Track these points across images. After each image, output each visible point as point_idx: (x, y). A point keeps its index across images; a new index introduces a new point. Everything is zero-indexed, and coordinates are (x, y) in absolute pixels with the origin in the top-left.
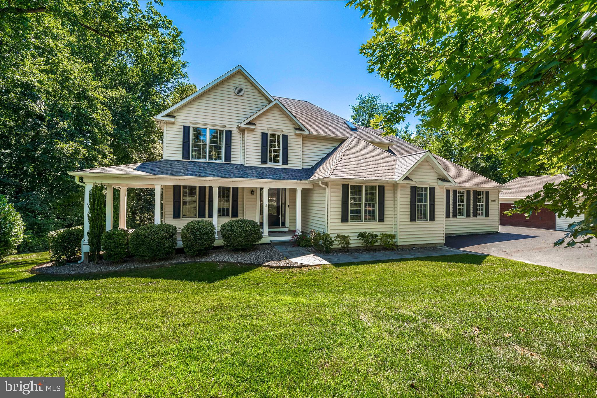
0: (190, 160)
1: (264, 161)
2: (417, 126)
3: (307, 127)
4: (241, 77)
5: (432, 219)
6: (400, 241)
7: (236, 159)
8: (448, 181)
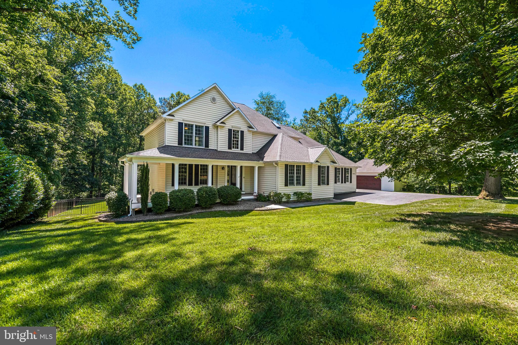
0: (183, 146)
1: (230, 148)
2: (301, 120)
3: (256, 126)
4: (215, 91)
5: (328, 184)
6: (313, 197)
7: (212, 146)
8: (336, 163)
